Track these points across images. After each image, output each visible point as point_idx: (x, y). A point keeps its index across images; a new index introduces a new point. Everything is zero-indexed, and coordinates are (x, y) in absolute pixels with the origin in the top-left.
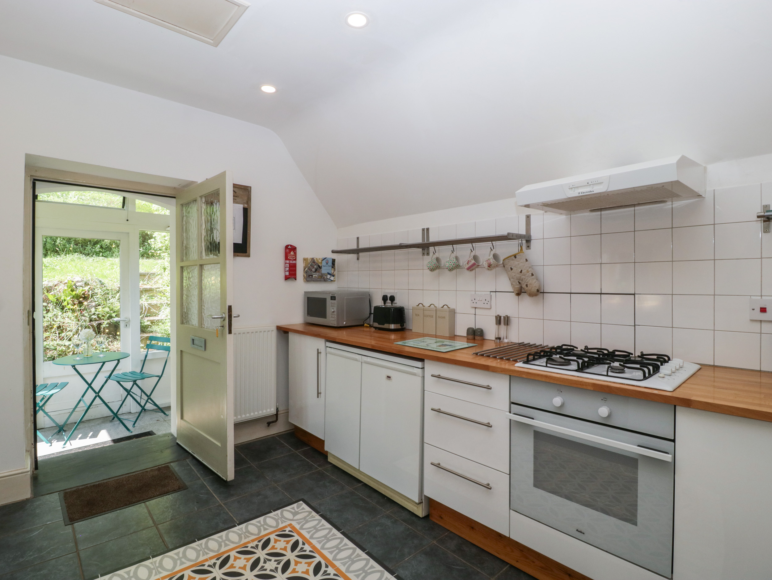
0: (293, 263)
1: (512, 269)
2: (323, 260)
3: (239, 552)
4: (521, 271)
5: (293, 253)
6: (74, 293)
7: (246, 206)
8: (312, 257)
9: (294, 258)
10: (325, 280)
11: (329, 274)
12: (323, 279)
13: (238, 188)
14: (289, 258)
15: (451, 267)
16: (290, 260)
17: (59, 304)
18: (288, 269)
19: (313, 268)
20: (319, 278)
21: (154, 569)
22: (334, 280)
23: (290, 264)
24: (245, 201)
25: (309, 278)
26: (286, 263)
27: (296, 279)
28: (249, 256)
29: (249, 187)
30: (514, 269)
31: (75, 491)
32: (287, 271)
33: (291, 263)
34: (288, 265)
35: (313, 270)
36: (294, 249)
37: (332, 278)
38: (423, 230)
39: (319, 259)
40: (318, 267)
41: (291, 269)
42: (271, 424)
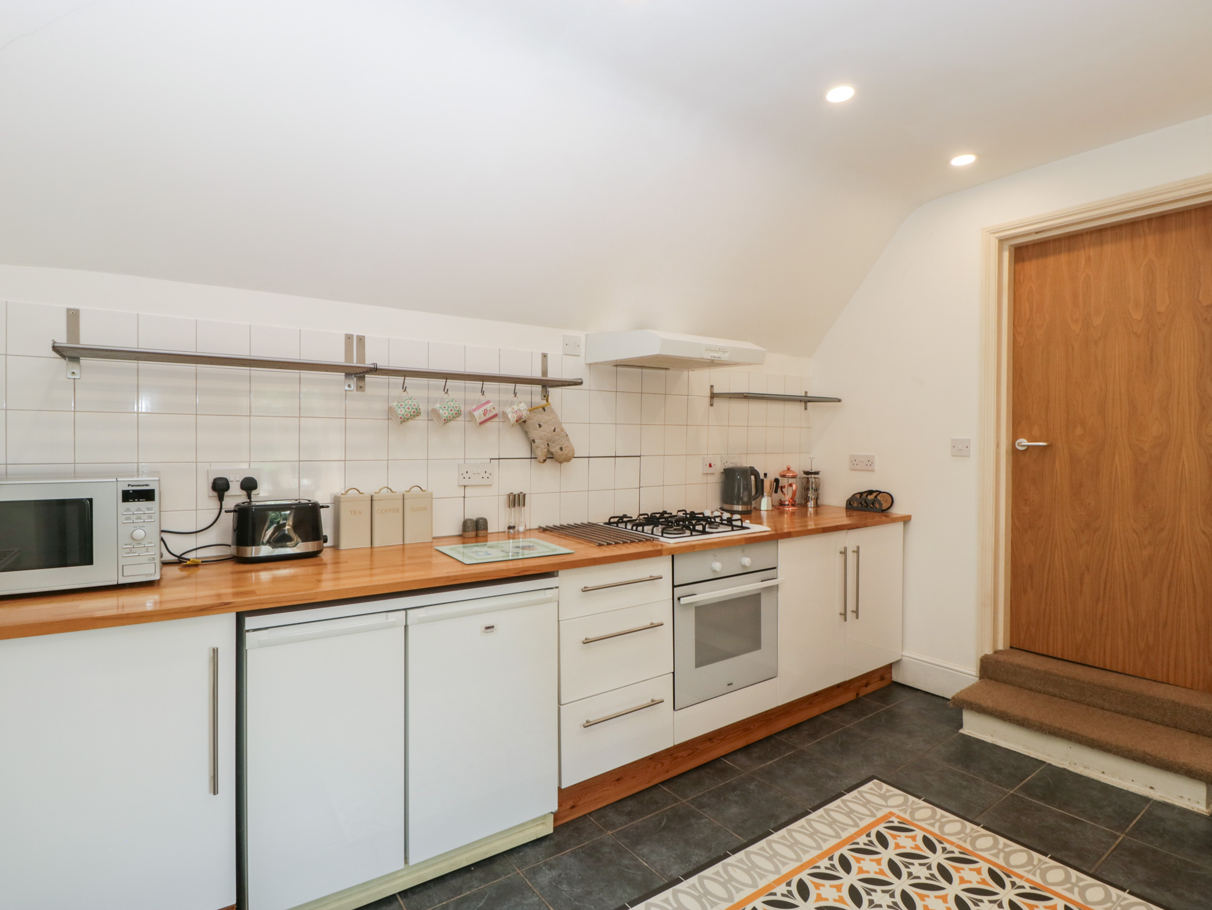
1: (540, 426)
4: (555, 429)
30: (544, 426)
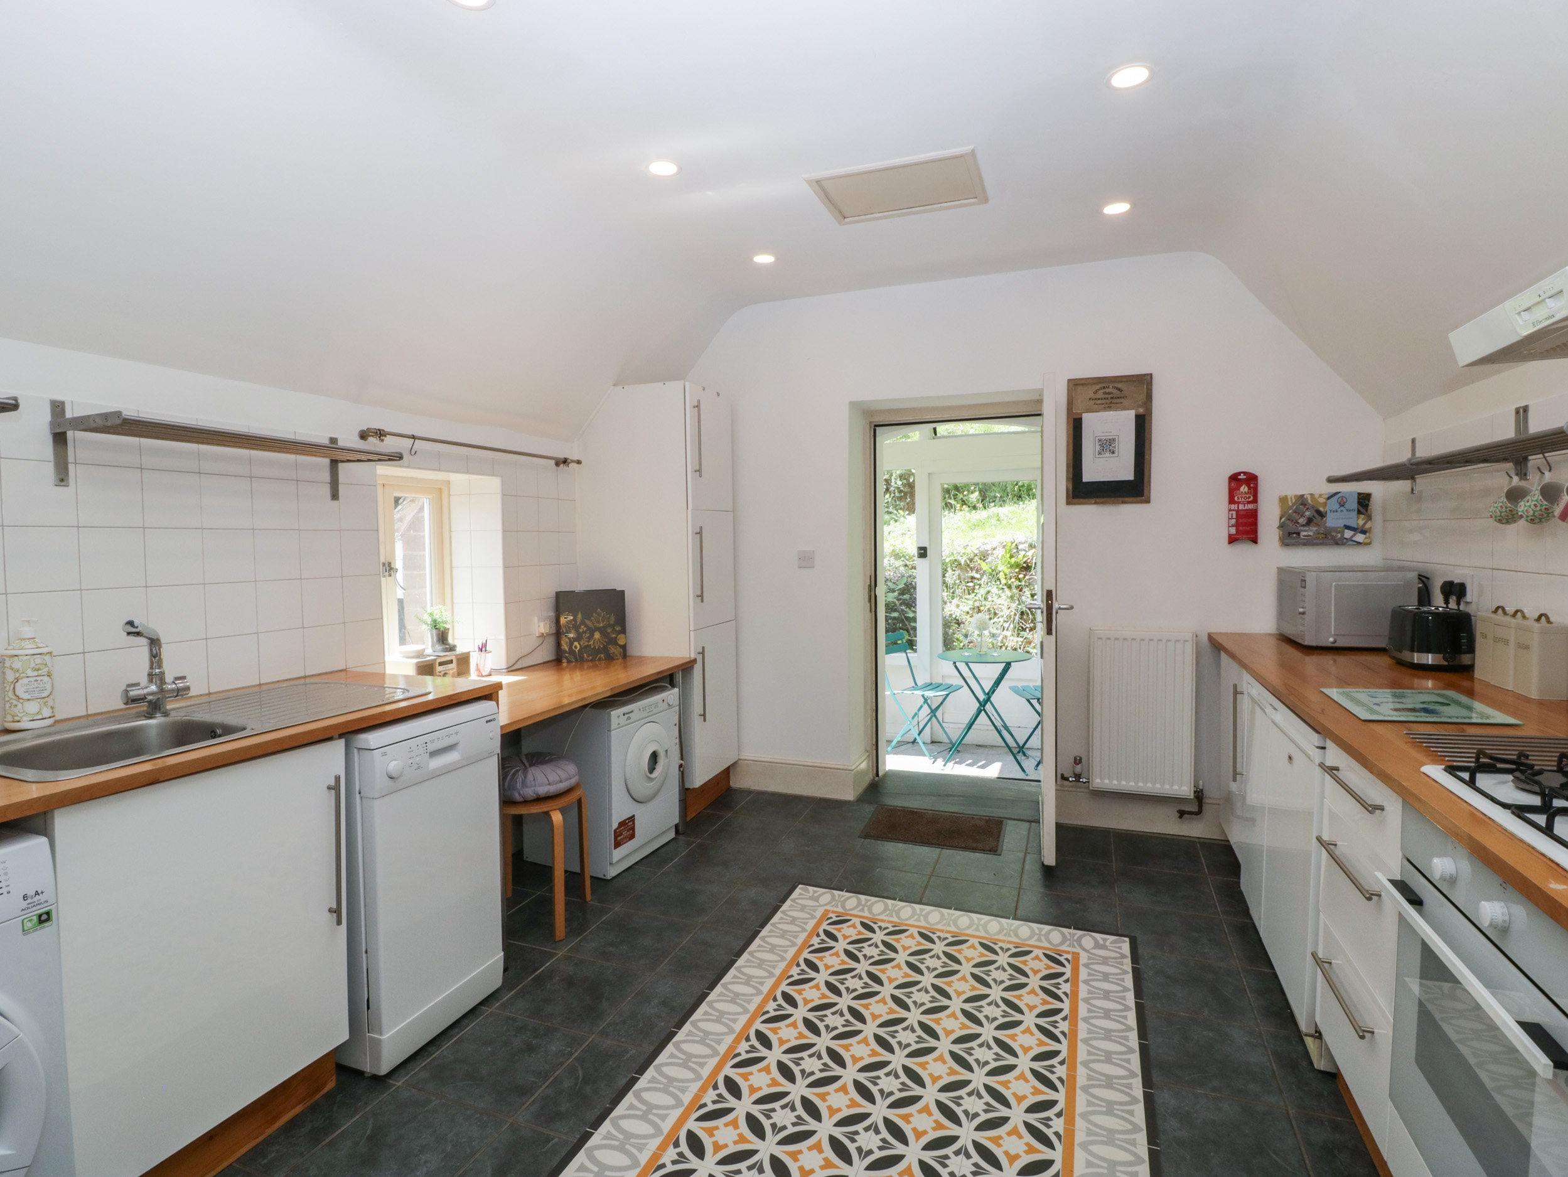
0: (1247, 510)
2: (1329, 498)
3: (981, 944)
5: (1246, 489)
6: (1013, 560)
7: (1141, 411)
8: (1301, 493)
9: (1249, 497)
10: (1340, 542)
11: (1348, 527)
12: (1330, 539)
13: (1127, 381)
14: (1236, 498)
15: (1531, 513)
16: (1239, 503)
17: (994, 575)
18: (1233, 521)
19: (1302, 516)
20: (1318, 538)
21: (890, 910)
22: (1367, 541)
23: (1238, 511)
24: (1140, 403)
25: (1290, 536)
26: (1230, 510)
27: (1255, 541)
28: (1148, 501)
29: (1148, 374)
31: (891, 810)
32: (1233, 526)
33: (1242, 510)
34: (1234, 513)
35: (1302, 521)
36: (1251, 480)
37: (1360, 538)
38: (1517, 411)
39: (1321, 496)
40: (1316, 515)
41: (1241, 521)
42: (1186, 816)
